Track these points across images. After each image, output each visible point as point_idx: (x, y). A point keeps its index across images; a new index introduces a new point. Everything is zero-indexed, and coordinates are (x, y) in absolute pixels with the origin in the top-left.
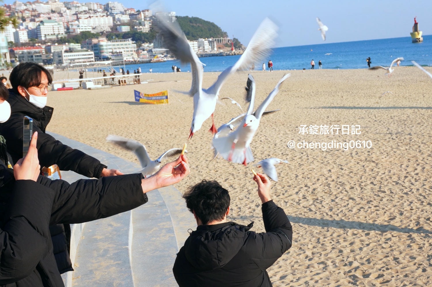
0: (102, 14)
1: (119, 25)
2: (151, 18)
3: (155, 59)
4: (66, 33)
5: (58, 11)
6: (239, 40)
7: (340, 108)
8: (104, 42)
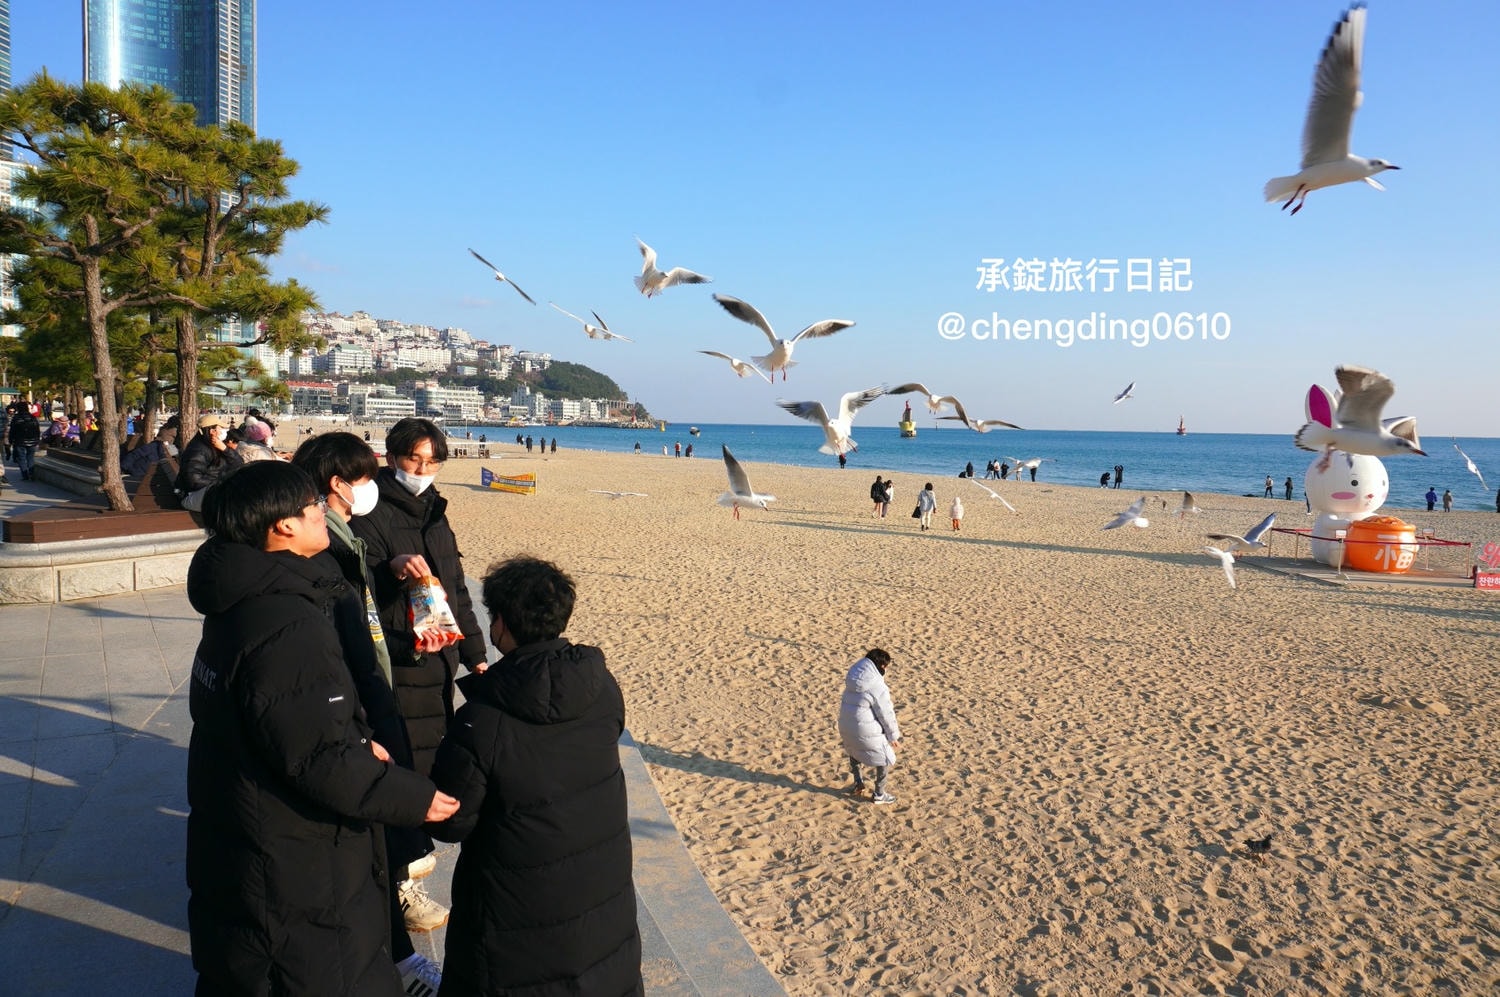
0: (435, 346)
1: (460, 364)
2: (512, 358)
3: (512, 422)
4: (375, 367)
5: (367, 333)
6: (645, 407)
7: (801, 525)
8: (434, 388)
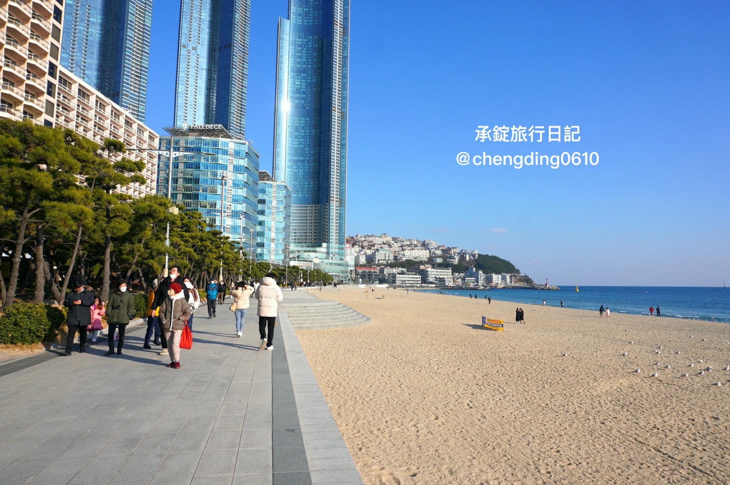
0: (421, 248)
1: (434, 257)
4: (394, 260)
5: (388, 243)
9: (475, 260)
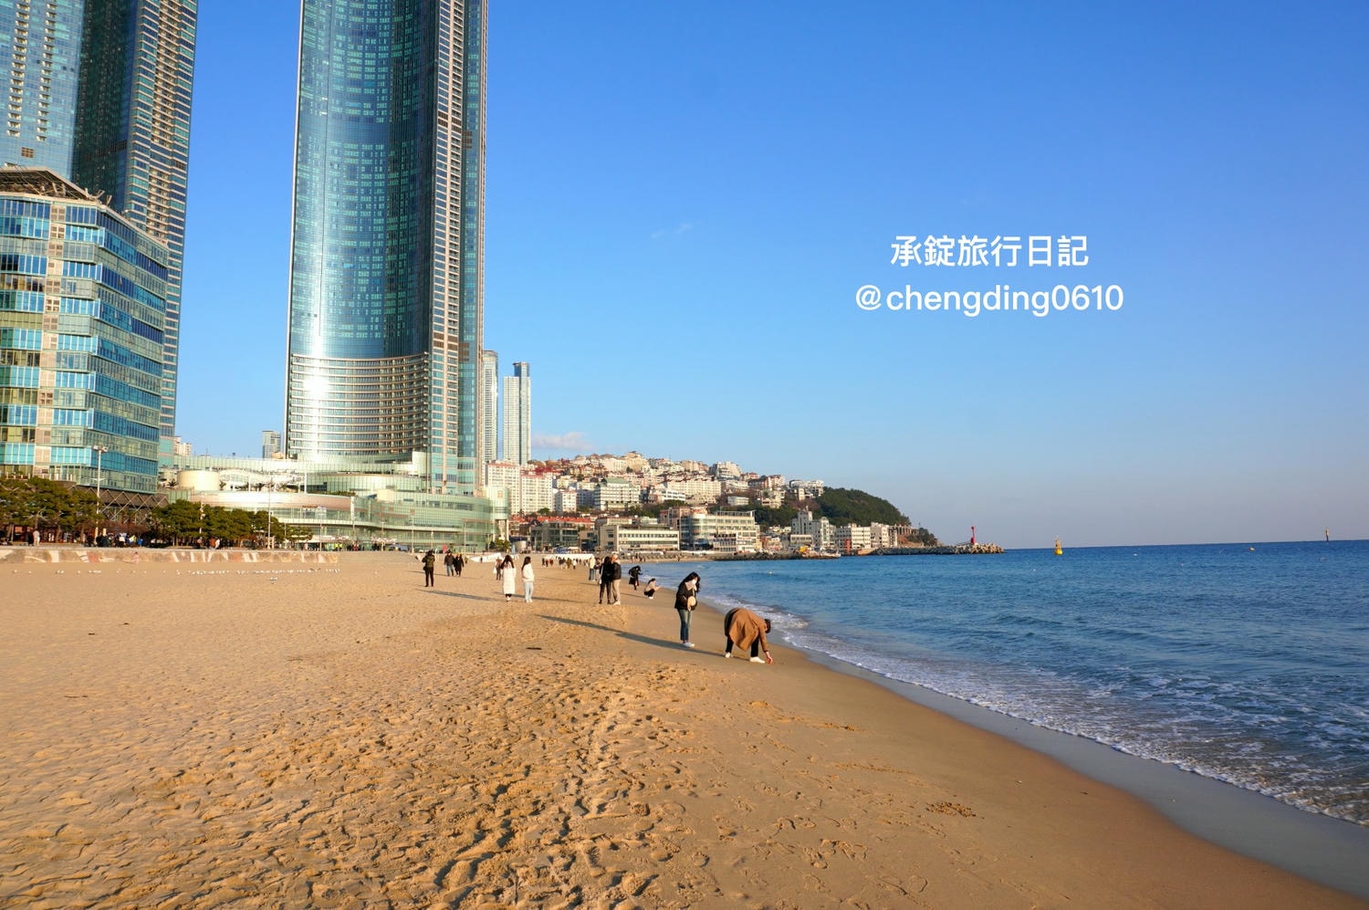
0: (705, 478)
1: (731, 495)
2: (784, 487)
4: (642, 501)
5: (637, 470)
6: (930, 532)
8: (701, 516)
9: (817, 500)
